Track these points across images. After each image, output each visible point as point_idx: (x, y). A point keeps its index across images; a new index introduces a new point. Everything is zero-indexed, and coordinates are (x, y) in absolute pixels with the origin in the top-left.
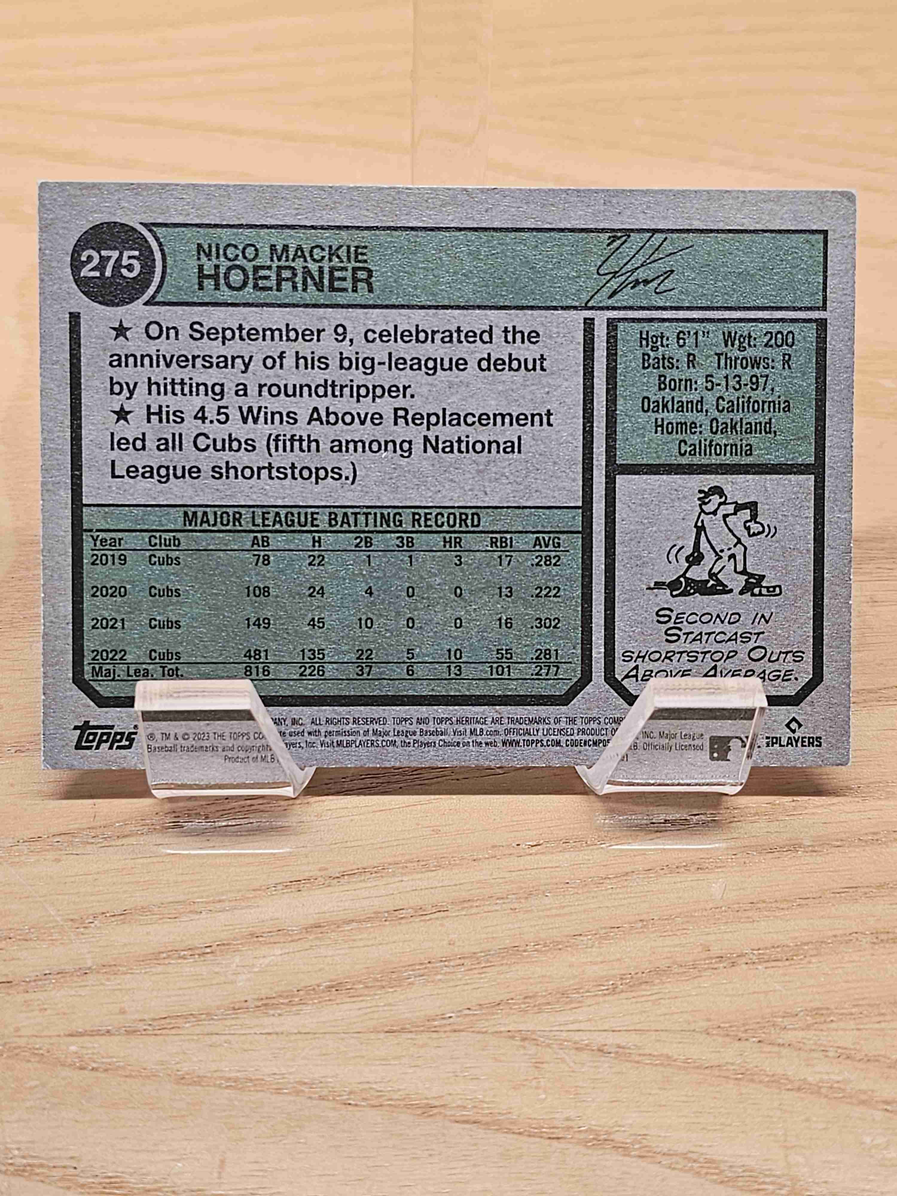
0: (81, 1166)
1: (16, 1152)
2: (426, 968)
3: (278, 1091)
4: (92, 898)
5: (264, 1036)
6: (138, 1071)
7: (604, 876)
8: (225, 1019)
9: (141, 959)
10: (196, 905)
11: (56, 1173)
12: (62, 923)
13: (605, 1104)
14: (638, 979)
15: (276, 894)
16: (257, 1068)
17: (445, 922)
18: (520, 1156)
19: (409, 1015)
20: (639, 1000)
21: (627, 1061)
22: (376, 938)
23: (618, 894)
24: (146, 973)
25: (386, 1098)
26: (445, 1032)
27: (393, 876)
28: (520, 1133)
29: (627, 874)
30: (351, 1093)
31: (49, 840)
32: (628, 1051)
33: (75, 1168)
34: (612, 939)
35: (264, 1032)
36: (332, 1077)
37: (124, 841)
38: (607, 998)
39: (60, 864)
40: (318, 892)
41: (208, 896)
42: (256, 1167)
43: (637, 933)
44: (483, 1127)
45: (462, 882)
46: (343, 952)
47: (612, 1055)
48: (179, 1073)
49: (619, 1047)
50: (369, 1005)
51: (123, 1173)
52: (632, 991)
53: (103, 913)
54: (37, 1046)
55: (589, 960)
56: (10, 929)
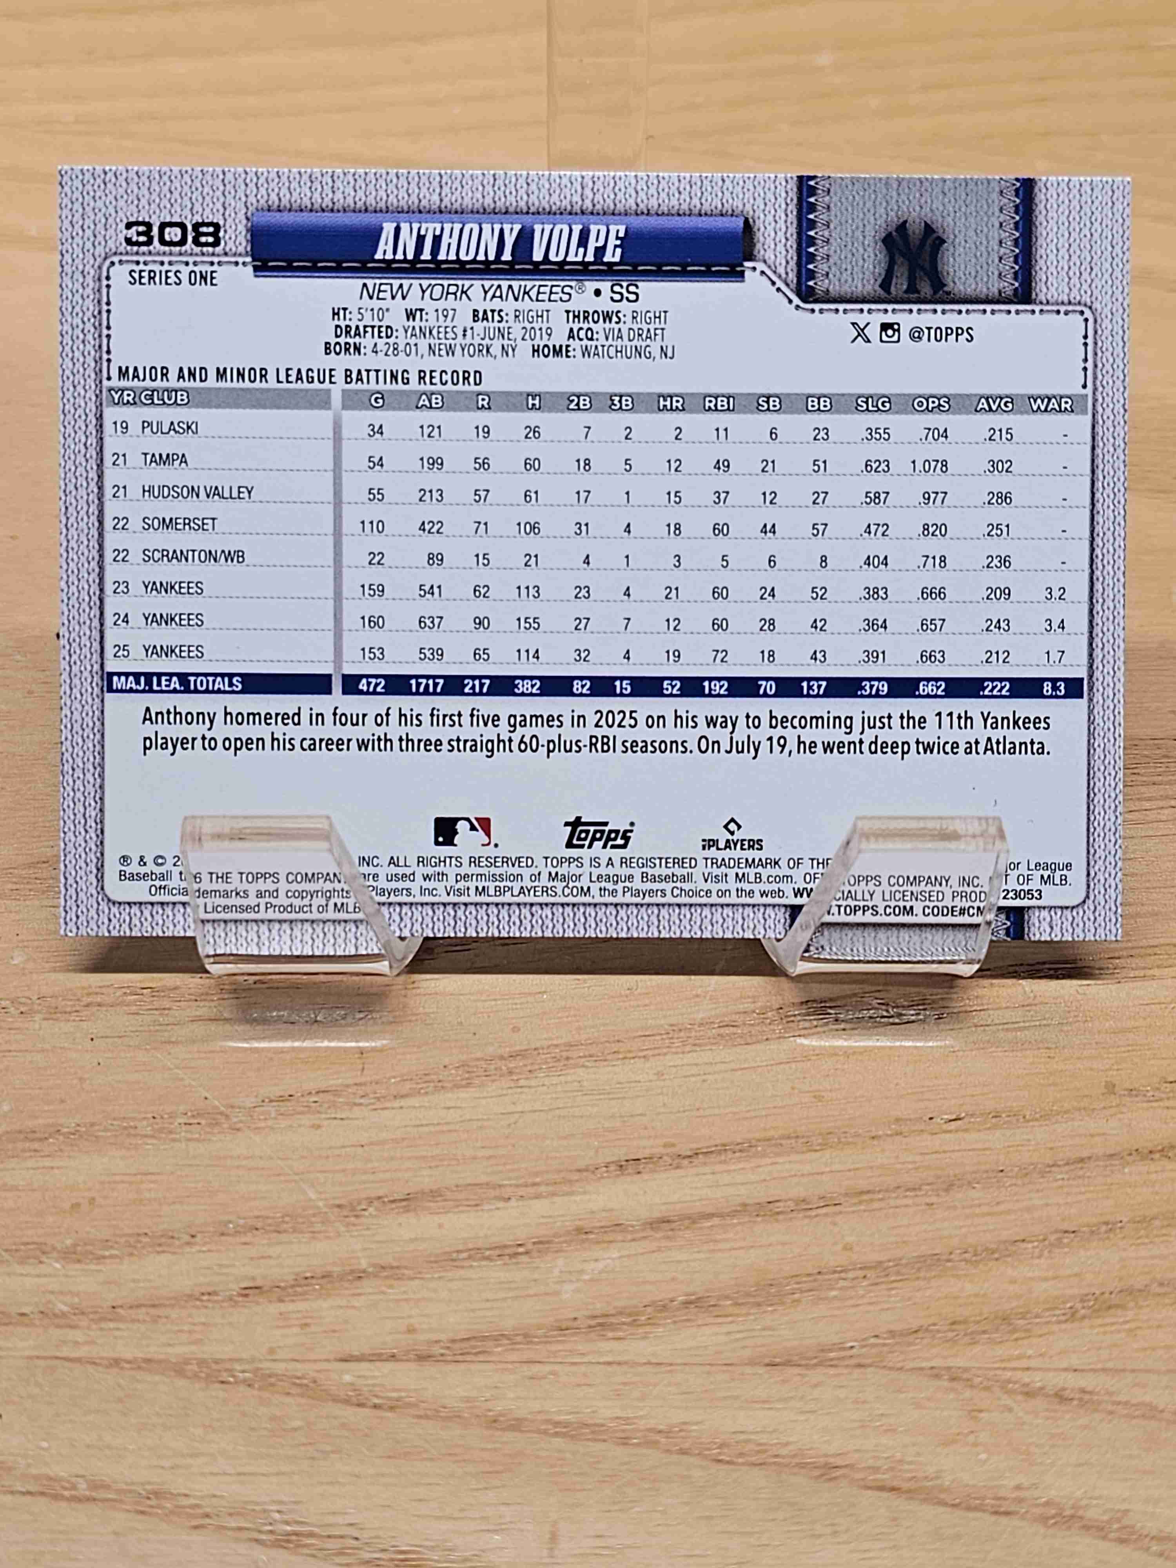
0: (365, 1535)
1: (277, 1516)
2: (815, 1280)
3: (624, 1442)
4: (364, 1177)
5: (602, 1366)
6: (435, 1410)
7: (1051, 1163)
8: (550, 1342)
9: (432, 1259)
10: (503, 1189)
11: (331, 1544)
12: (325, 1210)
13: (1069, 1470)
14: (1105, 1302)
15: (609, 1177)
16: (594, 1409)
17: (838, 1219)
18: (958, 1536)
19: (796, 1343)
20: (1108, 1328)
21: (1096, 1410)
22: (744, 1239)
23: (1071, 1186)
24: (440, 1278)
25: (770, 1453)
26: (847, 1366)
27: (764, 1155)
28: (953, 1506)
29: (1082, 1160)
30: (721, 1446)
31: (302, 1099)
32: (1095, 1398)
33: (357, 1539)
34: (1067, 1245)
35: (601, 1360)
36: (697, 1423)
37: (403, 1102)
38: (1064, 1326)
39: (318, 1132)
40: (664, 1175)
41: (517, 1178)
42: (599, 1542)
43: (1100, 1239)
44: (904, 1496)
45: (857, 1166)
46: (702, 1256)
47: (1075, 1402)
48: (491, 1414)
49: (1083, 1391)
50: (741, 1328)
51: (421, 1546)
52: (1098, 1317)
53: (379, 1198)
54: (299, 1374)
55: (1037, 1274)
56: (257, 1217)
